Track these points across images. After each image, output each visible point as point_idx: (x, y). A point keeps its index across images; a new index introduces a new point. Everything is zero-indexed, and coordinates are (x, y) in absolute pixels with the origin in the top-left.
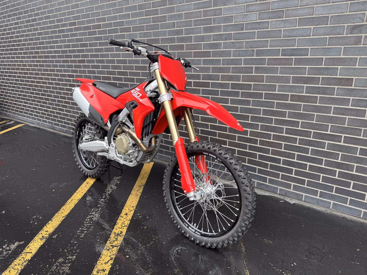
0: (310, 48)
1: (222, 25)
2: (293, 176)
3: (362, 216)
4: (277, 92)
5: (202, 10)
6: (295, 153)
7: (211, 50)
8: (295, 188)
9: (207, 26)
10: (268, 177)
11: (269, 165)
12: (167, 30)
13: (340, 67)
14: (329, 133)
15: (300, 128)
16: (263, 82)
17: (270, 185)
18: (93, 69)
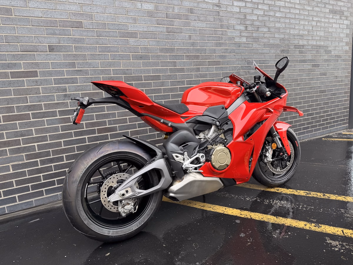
1: (227, 42)
5: (213, 29)
7: (221, 60)
9: (217, 42)
12: (183, 41)
18: (58, 84)
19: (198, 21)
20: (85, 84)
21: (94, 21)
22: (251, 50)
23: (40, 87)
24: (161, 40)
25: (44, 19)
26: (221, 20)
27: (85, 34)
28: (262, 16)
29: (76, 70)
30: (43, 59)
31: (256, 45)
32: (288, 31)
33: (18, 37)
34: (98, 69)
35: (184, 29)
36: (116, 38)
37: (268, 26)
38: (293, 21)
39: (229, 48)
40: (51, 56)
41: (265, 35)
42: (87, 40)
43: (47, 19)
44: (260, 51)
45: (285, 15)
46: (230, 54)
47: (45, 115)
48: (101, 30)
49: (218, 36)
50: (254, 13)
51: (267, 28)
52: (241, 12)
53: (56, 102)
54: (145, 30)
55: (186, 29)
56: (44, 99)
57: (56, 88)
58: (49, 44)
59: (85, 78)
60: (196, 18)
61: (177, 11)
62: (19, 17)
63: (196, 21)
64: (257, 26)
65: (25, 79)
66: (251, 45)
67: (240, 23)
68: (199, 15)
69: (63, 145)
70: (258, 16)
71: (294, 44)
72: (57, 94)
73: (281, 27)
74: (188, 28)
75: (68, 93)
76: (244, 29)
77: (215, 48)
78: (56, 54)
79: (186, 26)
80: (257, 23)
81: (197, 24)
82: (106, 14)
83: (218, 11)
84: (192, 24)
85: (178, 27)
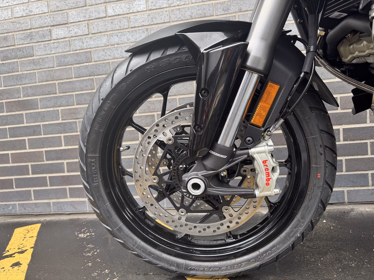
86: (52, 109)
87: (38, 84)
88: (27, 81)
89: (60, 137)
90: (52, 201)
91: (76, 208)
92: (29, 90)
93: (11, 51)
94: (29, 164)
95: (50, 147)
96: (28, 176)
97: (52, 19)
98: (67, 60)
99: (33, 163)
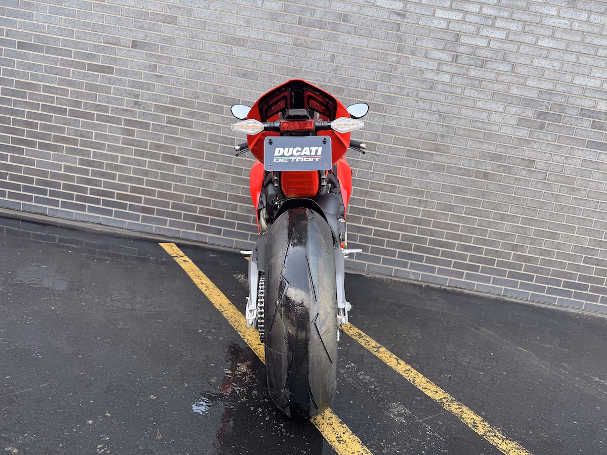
0: (501, 124)
1: (406, 77)
2: (467, 262)
3: (529, 299)
4: (461, 166)
5: (381, 51)
6: (472, 235)
7: (386, 104)
8: (469, 276)
9: (385, 73)
10: (437, 266)
11: (441, 251)
12: (319, 62)
13: (525, 148)
14: (508, 213)
15: (481, 208)
16: (448, 153)
17: (439, 276)
18: (132, 88)
19: (355, 35)
20: (162, 94)
21: (192, 18)
22: (457, 98)
23: (112, 86)
24: (282, 55)
25: (135, 9)
26: (400, 39)
27: (177, 32)
28: (501, 41)
29: (156, 75)
30: (124, 55)
31: (473, 92)
32: (568, 78)
33: (104, 26)
34: (183, 78)
35: (325, 44)
36: (215, 43)
37: (512, 61)
38: (587, 59)
39: (408, 87)
40: (133, 53)
41: (501, 78)
42: (178, 40)
43: (139, 9)
44: (480, 104)
45: (567, 45)
46: (408, 97)
47: (109, 119)
48: (198, 30)
49: (388, 63)
50: (480, 34)
51: (509, 65)
52: (450, 28)
53: (124, 108)
54: (259, 38)
55: (327, 45)
56: (113, 101)
57: (128, 91)
58: (134, 39)
59: (163, 87)
60: (352, 30)
61: (318, 17)
62: (111, 4)
63: (350, 33)
64: (485, 59)
65: (100, 74)
66: (459, 91)
67: (442, 48)
68: (357, 26)
69: (119, 161)
70: (490, 39)
71: (580, 107)
72: (127, 98)
73: (550, 67)
74: (333, 43)
75: (140, 100)
76: (451, 60)
77: (378, 82)
78: (138, 52)
79: (329, 39)
80: (485, 53)
81: (352, 40)
82: (209, 10)
83: (399, 22)
84: (342, 37)
85: (316, 40)
86: (198, 169)
87: (191, 148)
88: (183, 144)
89: (199, 189)
90: (182, 230)
91: (199, 238)
92: (183, 151)
93: (176, 119)
94: (171, 201)
95: (190, 193)
96: (168, 210)
97: (212, 107)
98: (217, 139)
99: (173, 201)
